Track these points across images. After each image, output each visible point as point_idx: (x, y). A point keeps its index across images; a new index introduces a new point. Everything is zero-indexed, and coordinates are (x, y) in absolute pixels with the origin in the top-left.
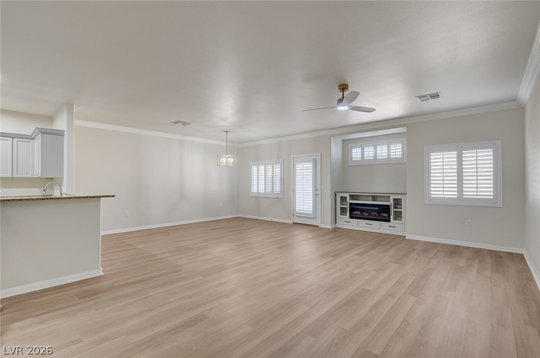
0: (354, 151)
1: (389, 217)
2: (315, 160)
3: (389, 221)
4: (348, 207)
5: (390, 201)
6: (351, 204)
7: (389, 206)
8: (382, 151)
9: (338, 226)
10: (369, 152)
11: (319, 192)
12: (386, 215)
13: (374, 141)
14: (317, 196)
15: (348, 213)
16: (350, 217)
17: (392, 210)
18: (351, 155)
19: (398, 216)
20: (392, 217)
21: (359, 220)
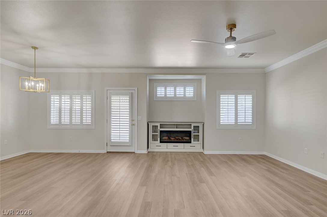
0: (159, 89)
1: (191, 139)
2: (132, 93)
3: (190, 142)
4: (158, 134)
5: (191, 128)
6: (161, 131)
7: (190, 131)
8: (180, 91)
9: (150, 150)
10: (170, 91)
11: (135, 122)
12: (188, 138)
13: (174, 83)
14: (134, 126)
15: (159, 139)
16: (161, 142)
17: (193, 134)
18: (156, 92)
19: (197, 138)
20: (192, 139)
21: (168, 144)
